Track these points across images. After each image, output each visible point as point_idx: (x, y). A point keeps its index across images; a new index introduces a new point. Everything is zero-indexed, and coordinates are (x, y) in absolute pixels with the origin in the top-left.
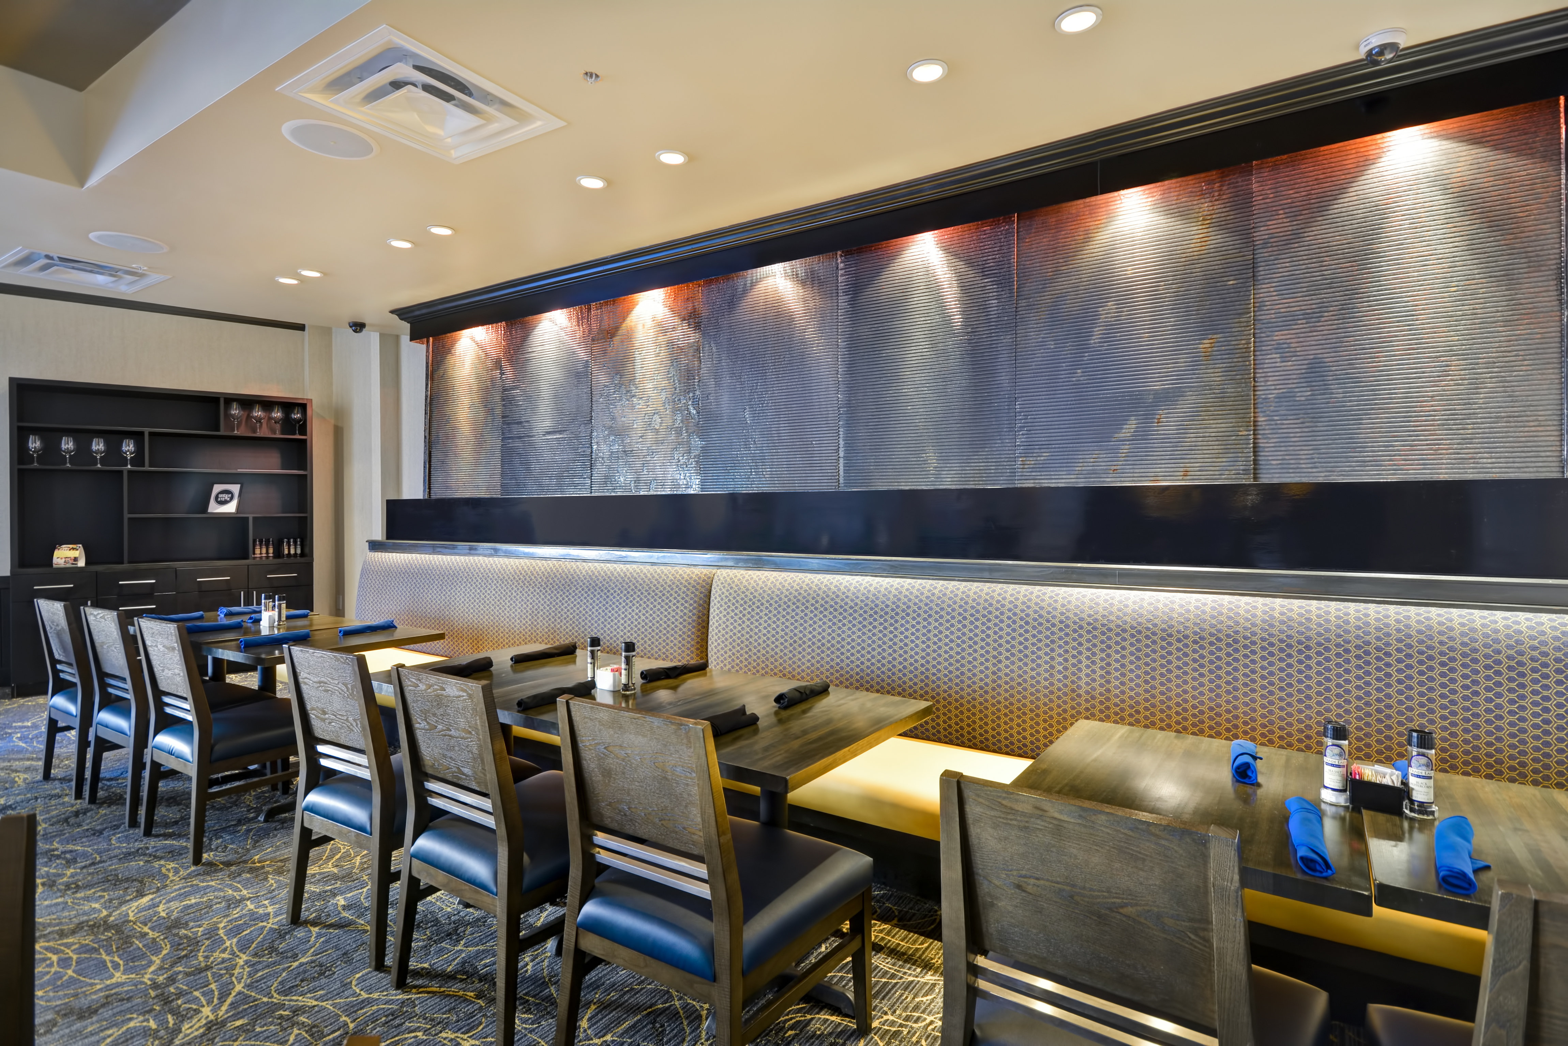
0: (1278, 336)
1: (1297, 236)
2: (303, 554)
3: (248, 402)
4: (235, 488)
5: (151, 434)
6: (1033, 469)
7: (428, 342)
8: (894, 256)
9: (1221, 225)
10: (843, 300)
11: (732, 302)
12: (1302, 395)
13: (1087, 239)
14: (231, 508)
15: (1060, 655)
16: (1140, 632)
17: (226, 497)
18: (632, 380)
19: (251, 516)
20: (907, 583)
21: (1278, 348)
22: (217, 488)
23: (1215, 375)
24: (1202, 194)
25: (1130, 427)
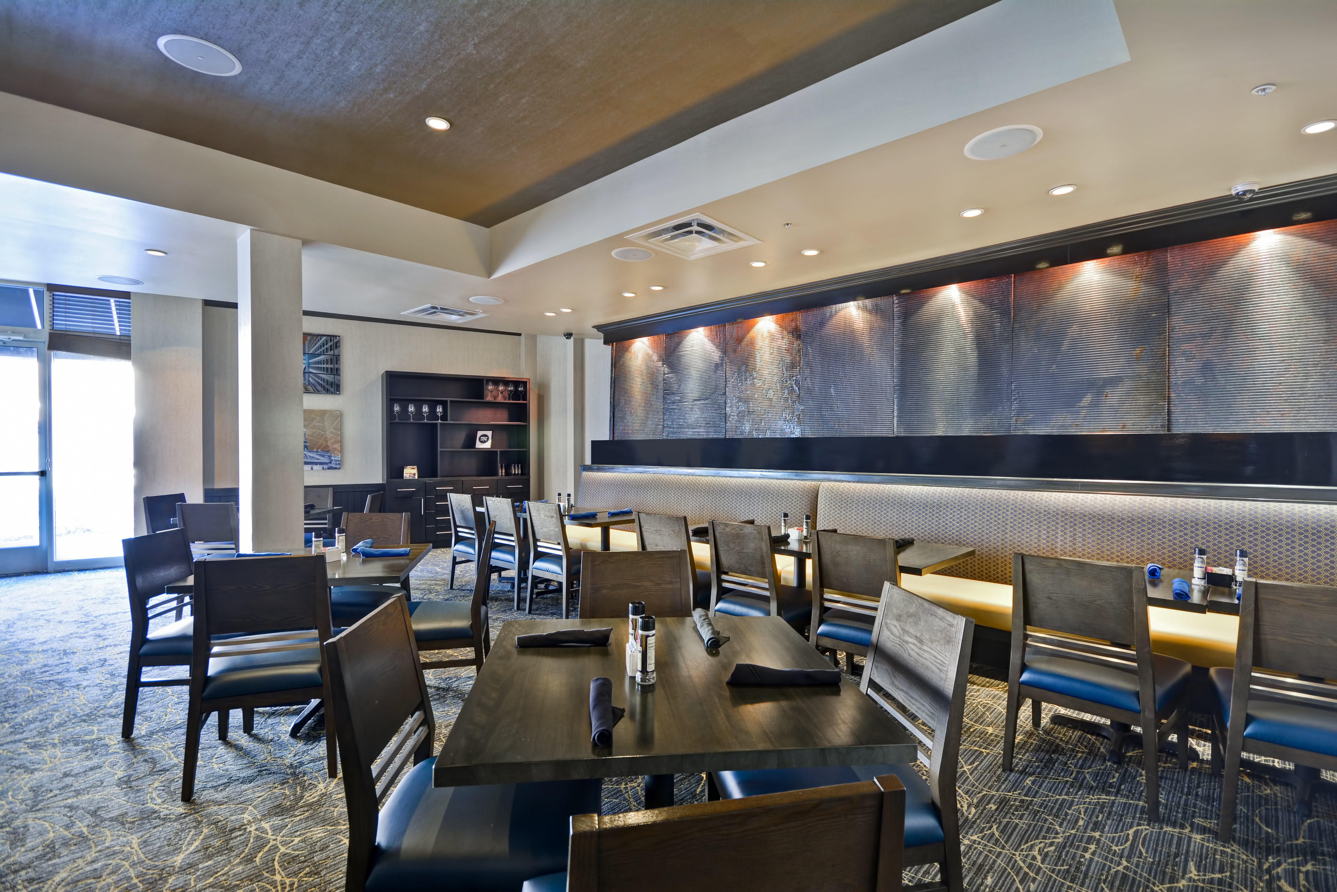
0: (1184, 347)
1: (1196, 288)
2: (522, 474)
3: (496, 381)
4: (489, 433)
5: (451, 401)
6: (1024, 424)
7: (613, 345)
8: (930, 298)
9: (1148, 281)
10: (897, 322)
11: (822, 323)
12: (1199, 381)
13: (1060, 287)
14: (488, 445)
15: (1044, 530)
16: (1095, 517)
17: (485, 438)
18: (754, 369)
19: (499, 450)
20: (946, 489)
21: (1184, 353)
22: (480, 433)
23: (1142, 369)
24: (1135, 263)
25: (1087, 399)
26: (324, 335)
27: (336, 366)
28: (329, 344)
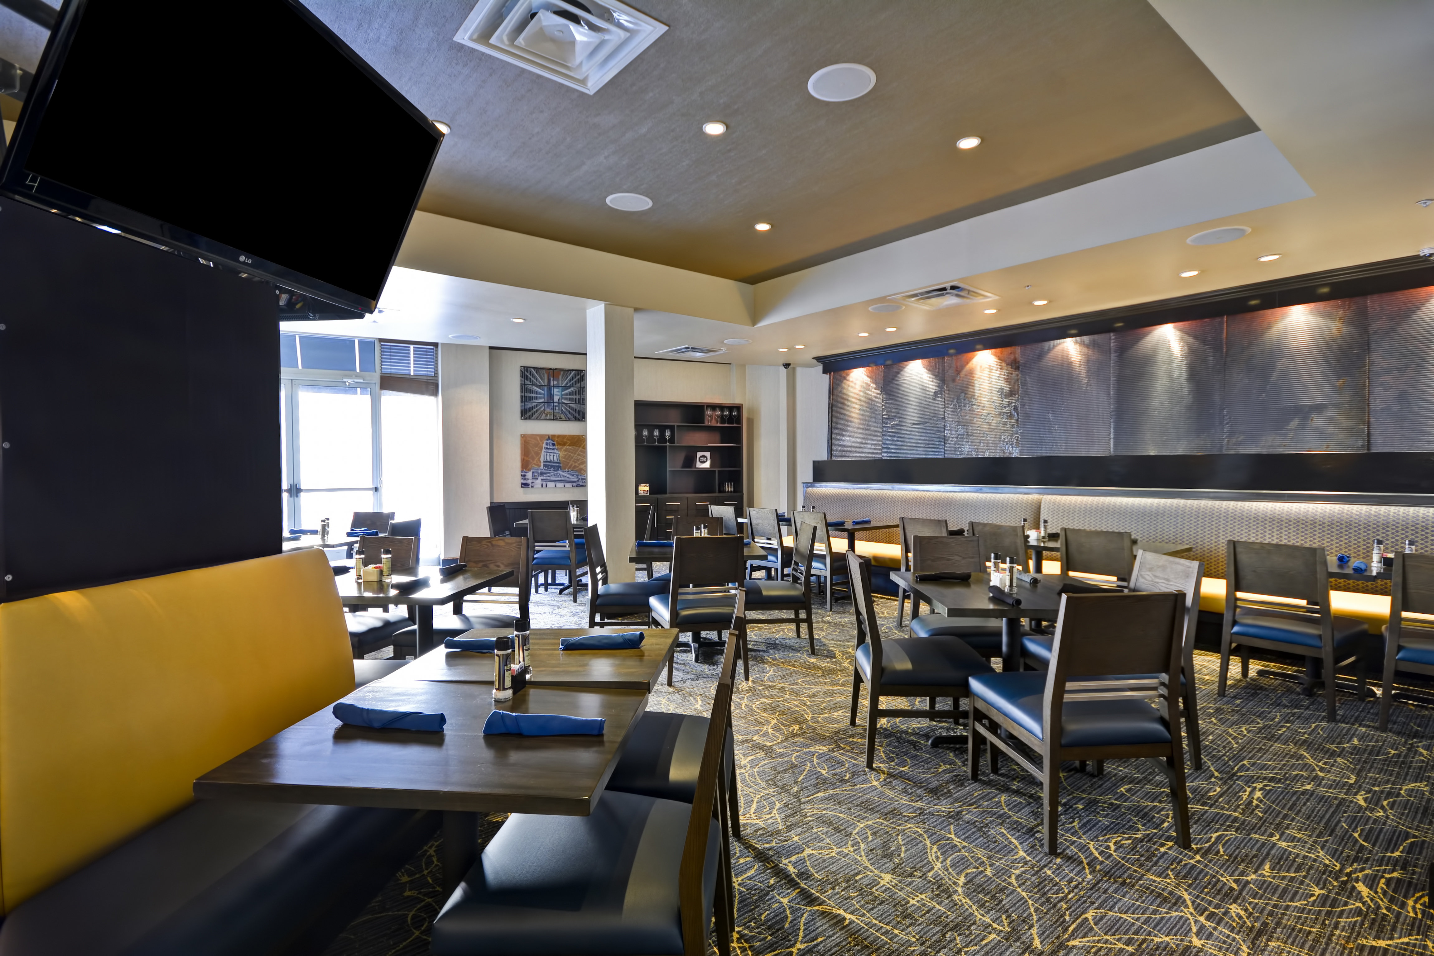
0: (1383, 379)
1: (1393, 329)
2: (735, 491)
3: (714, 407)
4: (708, 454)
5: (678, 426)
6: (1235, 444)
7: (830, 374)
8: (1146, 334)
9: (1349, 323)
10: (1113, 356)
11: (1041, 356)
12: (1396, 408)
13: (1269, 327)
14: (707, 465)
15: (1254, 533)
16: (1298, 522)
17: (704, 459)
18: (973, 396)
19: (717, 469)
20: (1162, 501)
21: (1382, 384)
22: (699, 454)
23: (1346, 398)
24: (1339, 307)
25: (1294, 423)
26: (573, 370)
27: (582, 397)
28: (577, 377)
